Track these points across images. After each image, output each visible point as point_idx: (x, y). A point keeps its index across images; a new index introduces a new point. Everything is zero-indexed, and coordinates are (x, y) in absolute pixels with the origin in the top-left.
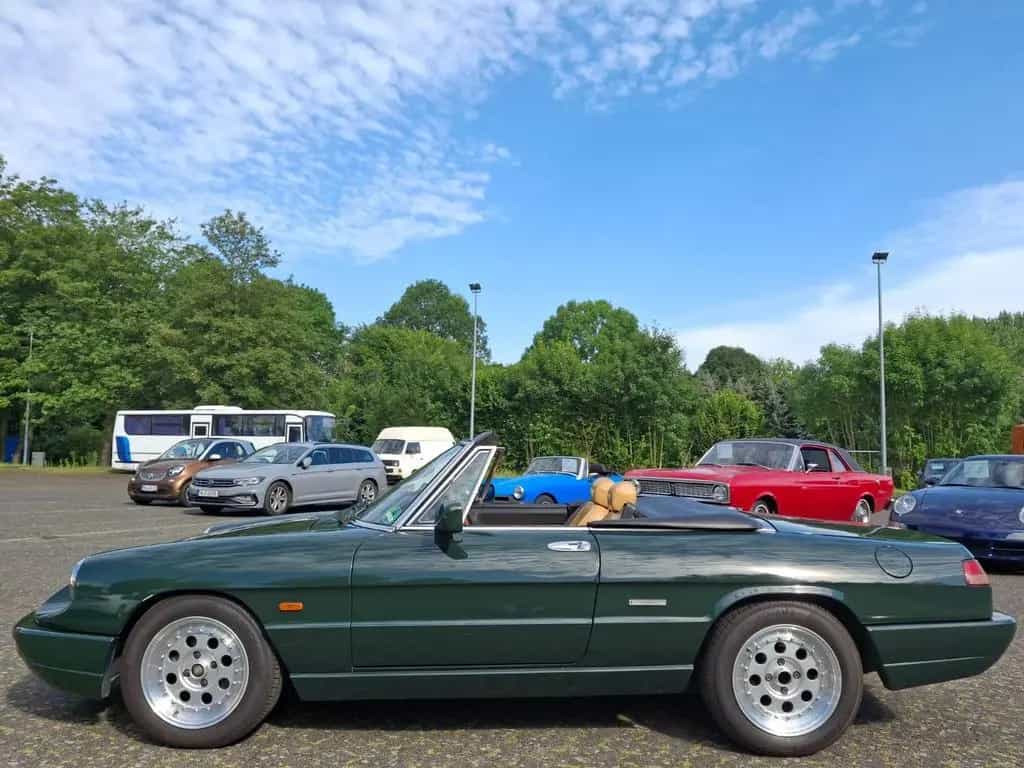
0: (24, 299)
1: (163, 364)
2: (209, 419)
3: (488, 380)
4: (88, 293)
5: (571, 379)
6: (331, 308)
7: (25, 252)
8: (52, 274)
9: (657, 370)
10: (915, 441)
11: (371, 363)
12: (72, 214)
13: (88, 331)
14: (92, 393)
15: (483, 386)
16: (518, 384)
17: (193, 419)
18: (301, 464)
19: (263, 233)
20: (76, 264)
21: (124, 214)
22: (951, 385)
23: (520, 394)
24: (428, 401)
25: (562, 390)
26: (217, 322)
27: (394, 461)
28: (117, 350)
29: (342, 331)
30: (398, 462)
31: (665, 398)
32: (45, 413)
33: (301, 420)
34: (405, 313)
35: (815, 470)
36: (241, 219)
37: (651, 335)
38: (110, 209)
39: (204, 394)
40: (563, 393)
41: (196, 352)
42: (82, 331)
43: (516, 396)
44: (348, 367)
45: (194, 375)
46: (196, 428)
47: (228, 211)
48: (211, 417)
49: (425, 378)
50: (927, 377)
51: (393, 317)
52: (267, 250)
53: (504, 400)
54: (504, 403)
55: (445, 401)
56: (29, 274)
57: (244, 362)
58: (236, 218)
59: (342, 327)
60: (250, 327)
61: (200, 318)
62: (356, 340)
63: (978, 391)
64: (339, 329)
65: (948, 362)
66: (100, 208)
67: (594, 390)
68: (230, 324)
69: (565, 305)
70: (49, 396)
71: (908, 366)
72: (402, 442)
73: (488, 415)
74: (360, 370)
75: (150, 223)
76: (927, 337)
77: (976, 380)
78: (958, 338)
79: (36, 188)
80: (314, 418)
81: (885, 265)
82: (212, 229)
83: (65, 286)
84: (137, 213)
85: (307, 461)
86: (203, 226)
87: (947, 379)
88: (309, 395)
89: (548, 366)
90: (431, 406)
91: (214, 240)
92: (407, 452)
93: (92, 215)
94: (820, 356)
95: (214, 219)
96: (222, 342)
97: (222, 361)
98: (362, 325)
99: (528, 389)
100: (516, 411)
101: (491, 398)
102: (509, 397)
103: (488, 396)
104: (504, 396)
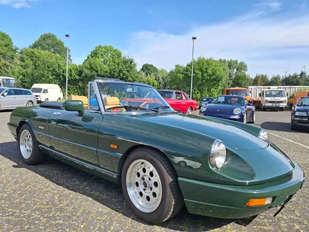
3: (72, 69)
5: (101, 70)
6: (11, 40)
9: (129, 69)
10: (198, 93)
11: (28, 61)
15: (70, 71)
16: (83, 71)
18: (3, 95)
22: (208, 78)
23: (83, 75)
24: (50, 76)
27: (39, 95)
29: (16, 49)
30: (40, 96)
31: (131, 78)
33: (1, 80)
34: (41, 44)
35: (179, 99)
37: (127, 58)
44: (19, 62)
49: (48, 68)
50: (202, 75)
51: (35, 46)
53: (78, 76)
54: (78, 77)
55: (56, 76)
59: (16, 48)
62: (21, 53)
63: (215, 80)
64: (15, 48)
65: (208, 71)
67: (109, 75)
69: (98, 46)
71: (198, 72)
72: (41, 89)
73: (72, 81)
74: (23, 64)
76: (203, 64)
77: (215, 76)
78: (211, 64)
80: (7, 79)
81: (195, 41)
85: (5, 94)
87: (207, 76)
88: (4, 71)
89: (93, 66)
90: (51, 77)
92: (43, 92)
94: (175, 68)
98: (24, 47)
99: (86, 73)
100: (82, 80)
101: (73, 75)
102: (80, 75)
103: (72, 75)
104: (78, 75)
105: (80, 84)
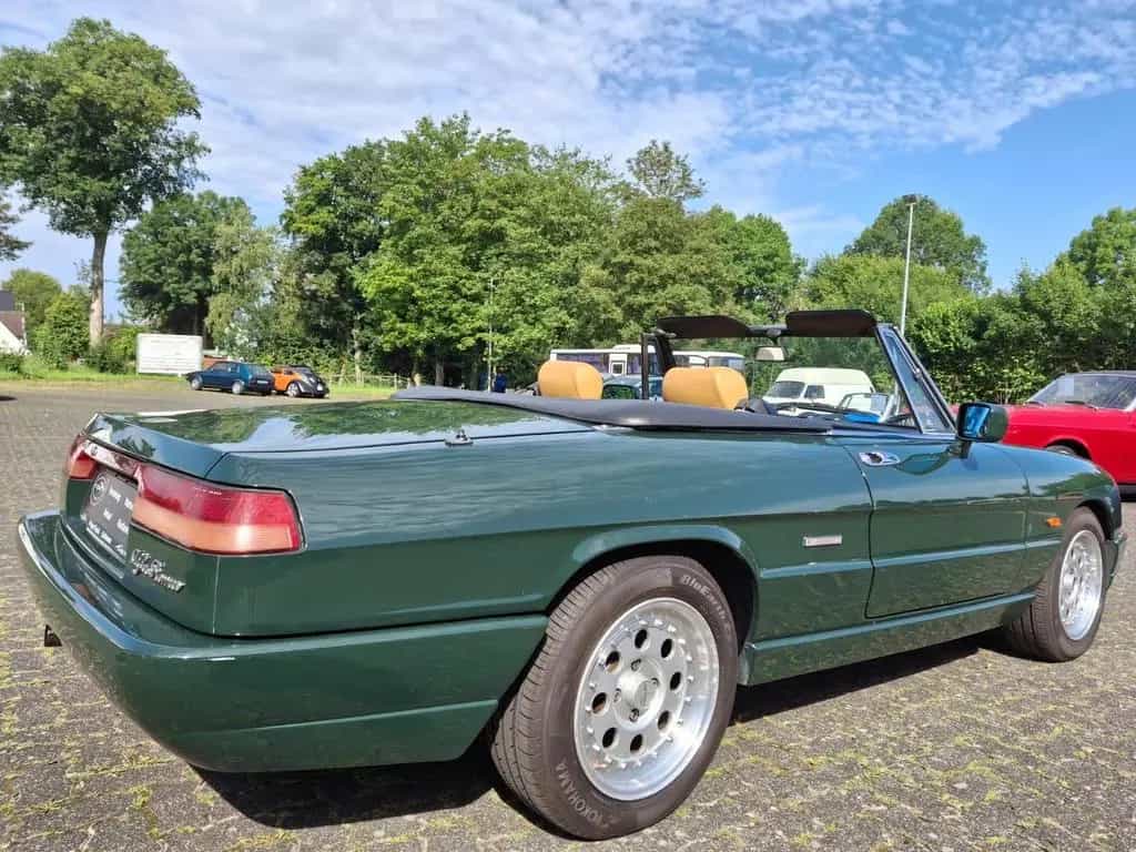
0: (484, 247)
1: (593, 305)
2: (625, 357)
3: (950, 313)
4: (532, 238)
5: (1066, 311)
6: (787, 239)
7: (483, 202)
8: (502, 222)
11: (831, 299)
12: (523, 161)
13: (533, 275)
14: (536, 333)
16: (989, 318)
17: (612, 357)
19: (686, 162)
20: (522, 212)
21: (565, 157)
23: (991, 332)
25: (1050, 326)
26: (638, 260)
28: (556, 292)
29: (797, 265)
32: (500, 351)
33: (703, 361)
36: (666, 148)
38: (552, 153)
39: (624, 333)
40: (1051, 331)
41: (620, 291)
42: (528, 274)
43: (986, 335)
44: (803, 304)
45: (618, 314)
46: (615, 366)
47: (654, 142)
48: (626, 356)
51: (862, 247)
52: (690, 180)
53: (969, 339)
54: (969, 343)
56: (487, 224)
57: (660, 301)
58: (661, 148)
59: (799, 259)
60: (668, 263)
61: (622, 257)
62: (816, 273)
64: (794, 261)
66: (543, 153)
67: (1095, 326)
68: (649, 262)
69: (1105, 215)
70: (503, 336)
72: (802, 385)
73: (948, 358)
75: (586, 163)
79: (494, 139)
82: (638, 164)
83: (513, 231)
84: (576, 155)
86: (629, 162)
89: (1032, 295)
91: (641, 174)
92: (806, 396)
93: (537, 162)
95: (639, 153)
96: (642, 280)
97: (641, 299)
98: (824, 256)
99: (1003, 325)
100: (986, 353)
101: (952, 337)
102: (976, 336)
103: (948, 334)
104: (970, 334)
105: (979, 368)
